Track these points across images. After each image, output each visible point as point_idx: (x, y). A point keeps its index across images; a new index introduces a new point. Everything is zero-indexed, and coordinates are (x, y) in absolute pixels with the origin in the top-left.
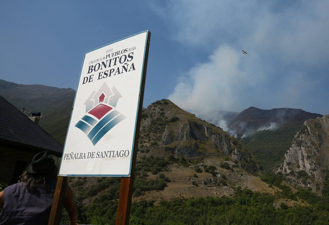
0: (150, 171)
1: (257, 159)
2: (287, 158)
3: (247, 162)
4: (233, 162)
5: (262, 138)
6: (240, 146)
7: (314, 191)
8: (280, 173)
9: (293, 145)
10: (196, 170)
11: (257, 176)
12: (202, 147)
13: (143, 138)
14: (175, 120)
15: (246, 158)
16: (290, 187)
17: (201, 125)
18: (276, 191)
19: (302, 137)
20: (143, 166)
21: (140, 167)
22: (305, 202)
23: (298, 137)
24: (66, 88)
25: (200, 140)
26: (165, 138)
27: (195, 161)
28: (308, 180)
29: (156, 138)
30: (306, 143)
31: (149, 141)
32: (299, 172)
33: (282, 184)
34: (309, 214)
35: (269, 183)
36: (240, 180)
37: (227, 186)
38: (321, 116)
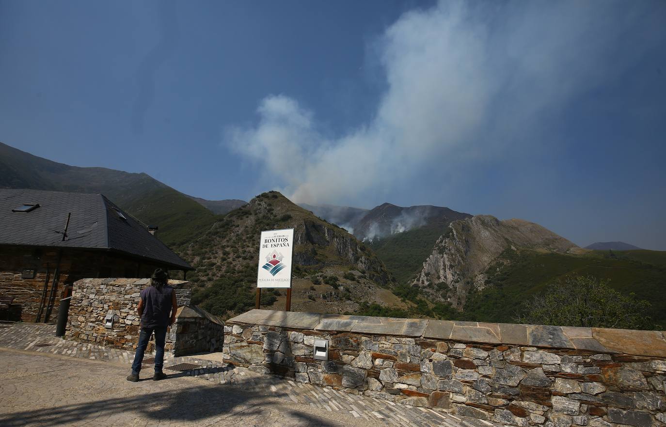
1: (389, 269)
2: (426, 267)
3: (377, 272)
4: (360, 271)
5: (397, 243)
6: (369, 252)
7: (454, 306)
8: (416, 286)
9: (434, 252)
10: (313, 282)
11: (388, 288)
12: (321, 254)
14: (287, 218)
15: (375, 267)
16: (427, 302)
17: (320, 226)
18: (410, 306)
19: (445, 243)
20: (246, 277)
23: (441, 242)
24: (139, 173)
25: (319, 245)
27: (312, 271)
28: (449, 294)
30: (450, 250)
32: (439, 284)
33: (418, 298)
35: (402, 297)
36: (366, 293)
37: (350, 300)
38: (470, 216)
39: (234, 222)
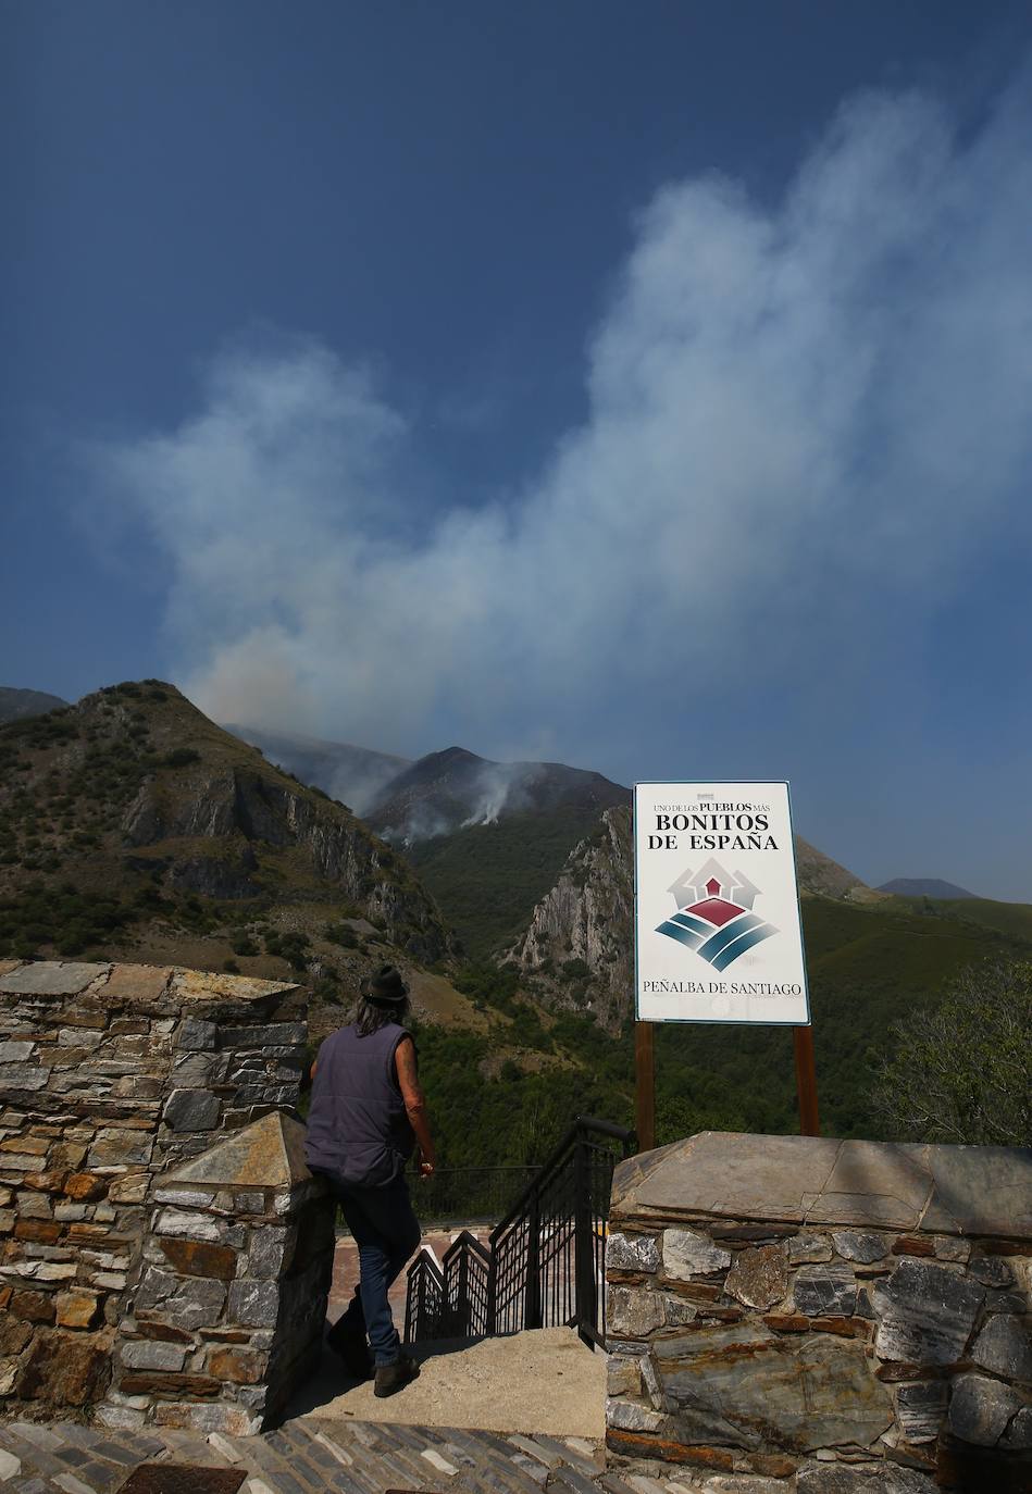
0: (52, 940)
1: (450, 918)
2: (540, 917)
3: (416, 925)
4: (371, 923)
5: (473, 852)
6: (403, 871)
7: (601, 1023)
8: (512, 966)
9: (563, 880)
10: (234, 946)
11: (441, 972)
12: (269, 866)
13: (41, 813)
14: (183, 760)
15: (414, 912)
16: (537, 1011)
17: (279, 790)
18: (494, 1024)
19: (591, 859)
21: (10, 925)
22: (574, 1058)
23: (581, 856)
25: (266, 843)
26: (135, 822)
27: (237, 914)
28: (591, 991)
29: (98, 817)
30: (599, 878)
31: (68, 826)
32: (568, 963)
33: (516, 1002)
34: (580, 1094)
35: (477, 996)
37: (339, 1003)
39: (18, 753)
